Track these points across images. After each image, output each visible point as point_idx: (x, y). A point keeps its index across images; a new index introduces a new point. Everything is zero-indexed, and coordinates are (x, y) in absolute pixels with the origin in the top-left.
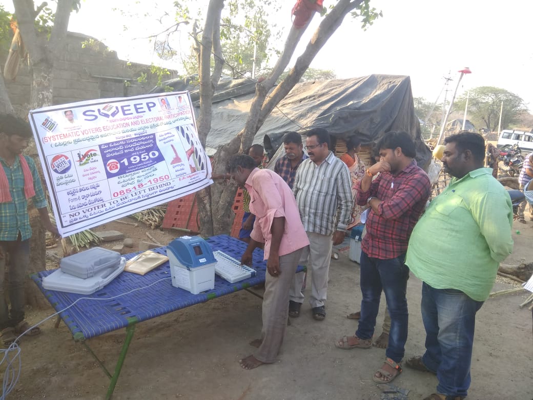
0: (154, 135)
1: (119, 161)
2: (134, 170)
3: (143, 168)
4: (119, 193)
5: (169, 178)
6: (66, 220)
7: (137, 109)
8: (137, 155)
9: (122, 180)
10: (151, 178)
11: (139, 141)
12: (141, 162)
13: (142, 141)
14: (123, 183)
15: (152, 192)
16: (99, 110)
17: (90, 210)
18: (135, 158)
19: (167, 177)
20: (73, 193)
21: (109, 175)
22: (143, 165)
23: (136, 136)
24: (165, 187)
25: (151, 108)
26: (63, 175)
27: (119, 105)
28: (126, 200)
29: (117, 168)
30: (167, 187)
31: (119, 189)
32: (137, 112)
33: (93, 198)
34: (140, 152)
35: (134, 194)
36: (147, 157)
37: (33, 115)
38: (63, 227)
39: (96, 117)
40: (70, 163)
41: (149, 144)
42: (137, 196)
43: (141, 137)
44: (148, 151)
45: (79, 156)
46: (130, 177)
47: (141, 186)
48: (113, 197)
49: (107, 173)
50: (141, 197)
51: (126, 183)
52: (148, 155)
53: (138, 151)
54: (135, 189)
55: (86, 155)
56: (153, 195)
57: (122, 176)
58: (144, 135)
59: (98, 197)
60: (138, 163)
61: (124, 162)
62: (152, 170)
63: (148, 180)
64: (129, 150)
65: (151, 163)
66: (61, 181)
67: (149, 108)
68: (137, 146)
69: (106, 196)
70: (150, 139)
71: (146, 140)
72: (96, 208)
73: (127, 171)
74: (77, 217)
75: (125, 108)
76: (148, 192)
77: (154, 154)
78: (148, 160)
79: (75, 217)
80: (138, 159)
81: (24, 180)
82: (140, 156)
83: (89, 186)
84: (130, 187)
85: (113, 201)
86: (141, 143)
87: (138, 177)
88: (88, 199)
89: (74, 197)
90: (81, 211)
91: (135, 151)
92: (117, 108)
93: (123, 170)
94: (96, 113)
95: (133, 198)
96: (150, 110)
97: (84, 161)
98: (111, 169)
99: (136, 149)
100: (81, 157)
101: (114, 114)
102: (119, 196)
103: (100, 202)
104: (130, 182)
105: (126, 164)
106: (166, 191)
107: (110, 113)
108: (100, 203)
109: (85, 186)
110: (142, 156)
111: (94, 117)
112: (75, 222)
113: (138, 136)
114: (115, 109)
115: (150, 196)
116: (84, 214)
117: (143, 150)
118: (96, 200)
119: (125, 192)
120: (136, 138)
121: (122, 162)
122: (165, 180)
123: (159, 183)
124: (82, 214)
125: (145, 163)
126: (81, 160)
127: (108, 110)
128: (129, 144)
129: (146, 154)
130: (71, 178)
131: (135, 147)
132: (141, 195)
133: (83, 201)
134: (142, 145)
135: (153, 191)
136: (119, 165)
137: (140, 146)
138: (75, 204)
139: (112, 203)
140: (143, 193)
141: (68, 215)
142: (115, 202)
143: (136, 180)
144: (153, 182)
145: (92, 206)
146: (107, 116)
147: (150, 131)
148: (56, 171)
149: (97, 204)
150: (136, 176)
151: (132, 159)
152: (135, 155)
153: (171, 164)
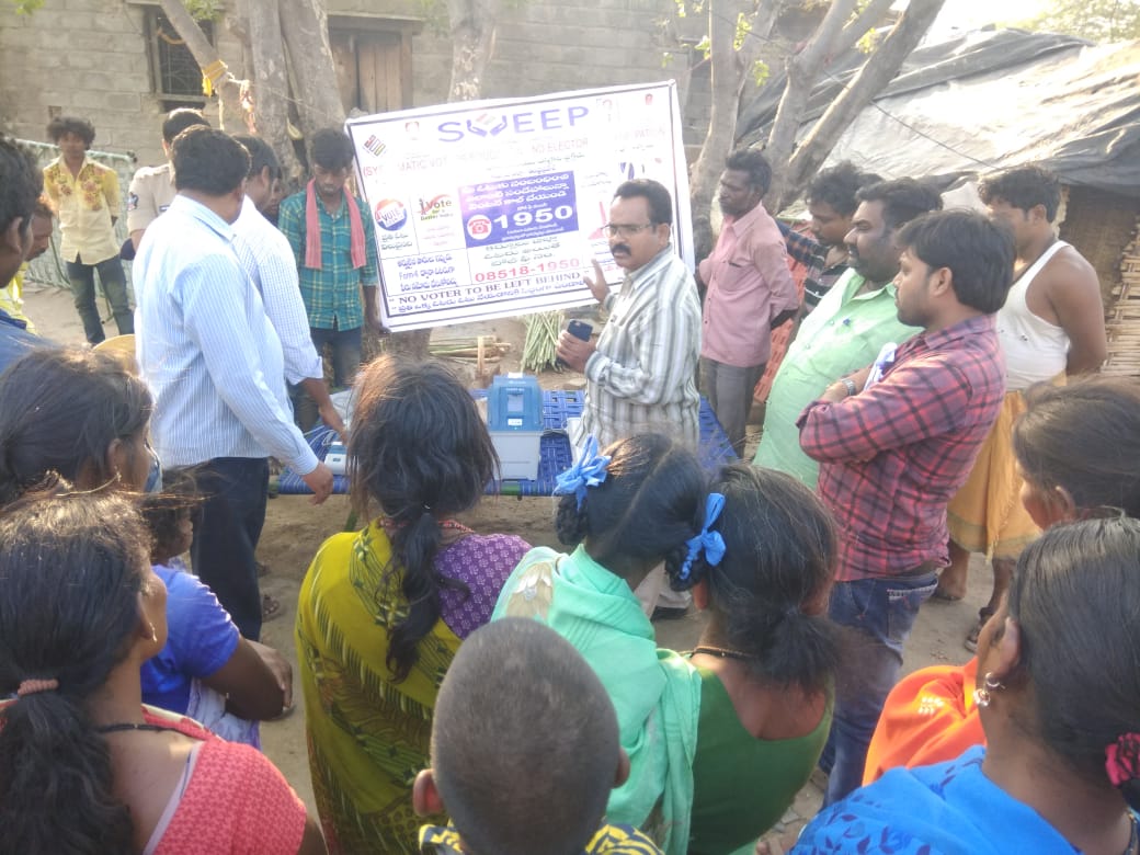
0: (571, 174)
1: (492, 219)
2: (518, 237)
3: (535, 236)
4: (486, 277)
5: (578, 263)
6: (395, 305)
7: (544, 120)
8: (527, 211)
9: (492, 253)
10: (545, 261)
11: (537, 185)
12: (533, 223)
13: (543, 184)
14: (494, 260)
15: (540, 285)
16: (469, 123)
17: (434, 296)
18: (522, 217)
19: (575, 263)
20: (407, 265)
21: (471, 243)
22: (537, 231)
23: (532, 175)
24: (568, 281)
25: (576, 120)
26: (393, 233)
27: (510, 112)
28: (494, 293)
29: (486, 230)
30: (574, 280)
31: (486, 267)
32: (545, 127)
33: (438, 278)
34: (535, 206)
35: (509, 285)
36: (550, 217)
37: (352, 128)
38: (389, 316)
39: (462, 135)
40: (406, 215)
41: (557, 191)
42: (513, 289)
43: (542, 177)
44: (553, 204)
45: (422, 205)
46: (508, 250)
47: (524, 270)
48: (475, 282)
49: (468, 237)
50: (520, 291)
51: (500, 259)
52: (552, 212)
53: (532, 203)
54: (514, 274)
55: (433, 204)
56: (542, 292)
57: (493, 246)
58: (547, 173)
59: (448, 277)
60: (527, 226)
61: (500, 223)
62: (551, 244)
63: (539, 262)
64: (514, 201)
65: (555, 228)
66: (390, 242)
67: (572, 118)
68: (530, 194)
69: (463, 277)
70: (560, 181)
71: (552, 183)
72: (445, 295)
73: (504, 239)
74: (413, 305)
75: (521, 119)
76: (533, 285)
77: (564, 212)
78: (551, 222)
79: (408, 304)
80: (529, 218)
81: (350, 237)
82: (533, 213)
83: (433, 256)
84: (507, 267)
85: (473, 287)
86: (540, 188)
87: (525, 252)
88: (431, 278)
89: (409, 271)
90: (418, 296)
91: (525, 203)
92: (504, 118)
93: (497, 236)
94: (463, 128)
95: (507, 290)
96: (572, 123)
97: (429, 213)
98: (475, 232)
99: (528, 200)
100: (425, 205)
101: (496, 131)
102: (486, 280)
103: (450, 286)
104: (509, 258)
105: (505, 225)
106: (568, 289)
107: (488, 128)
108: (452, 288)
109: (427, 256)
110: (539, 214)
111: (457, 135)
112: (407, 312)
113: (537, 174)
114: (501, 121)
115: (536, 293)
116: (424, 302)
117: (541, 202)
118: (444, 282)
119: (497, 275)
120: (530, 178)
121: (496, 221)
122: (570, 267)
123: (559, 271)
124: (420, 302)
125: (541, 227)
126: (424, 211)
127: (486, 123)
128: (514, 189)
129: (550, 209)
130: (406, 240)
131: (526, 196)
132: (519, 288)
133: (422, 280)
134: (541, 192)
135: (544, 284)
136: (490, 226)
137: (536, 194)
138: (410, 282)
139: (471, 291)
140: (524, 284)
141: (397, 299)
142: (477, 290)
143: (518, 257)
144: (546, 268)
145: (438, 290)
146: (481, 132)
147: (561, 167)
148: (381, 224)
149: (445, 288)
150: (520, 249)
151: (516, 217)
152: (523, 211)
153: (590, 238)
